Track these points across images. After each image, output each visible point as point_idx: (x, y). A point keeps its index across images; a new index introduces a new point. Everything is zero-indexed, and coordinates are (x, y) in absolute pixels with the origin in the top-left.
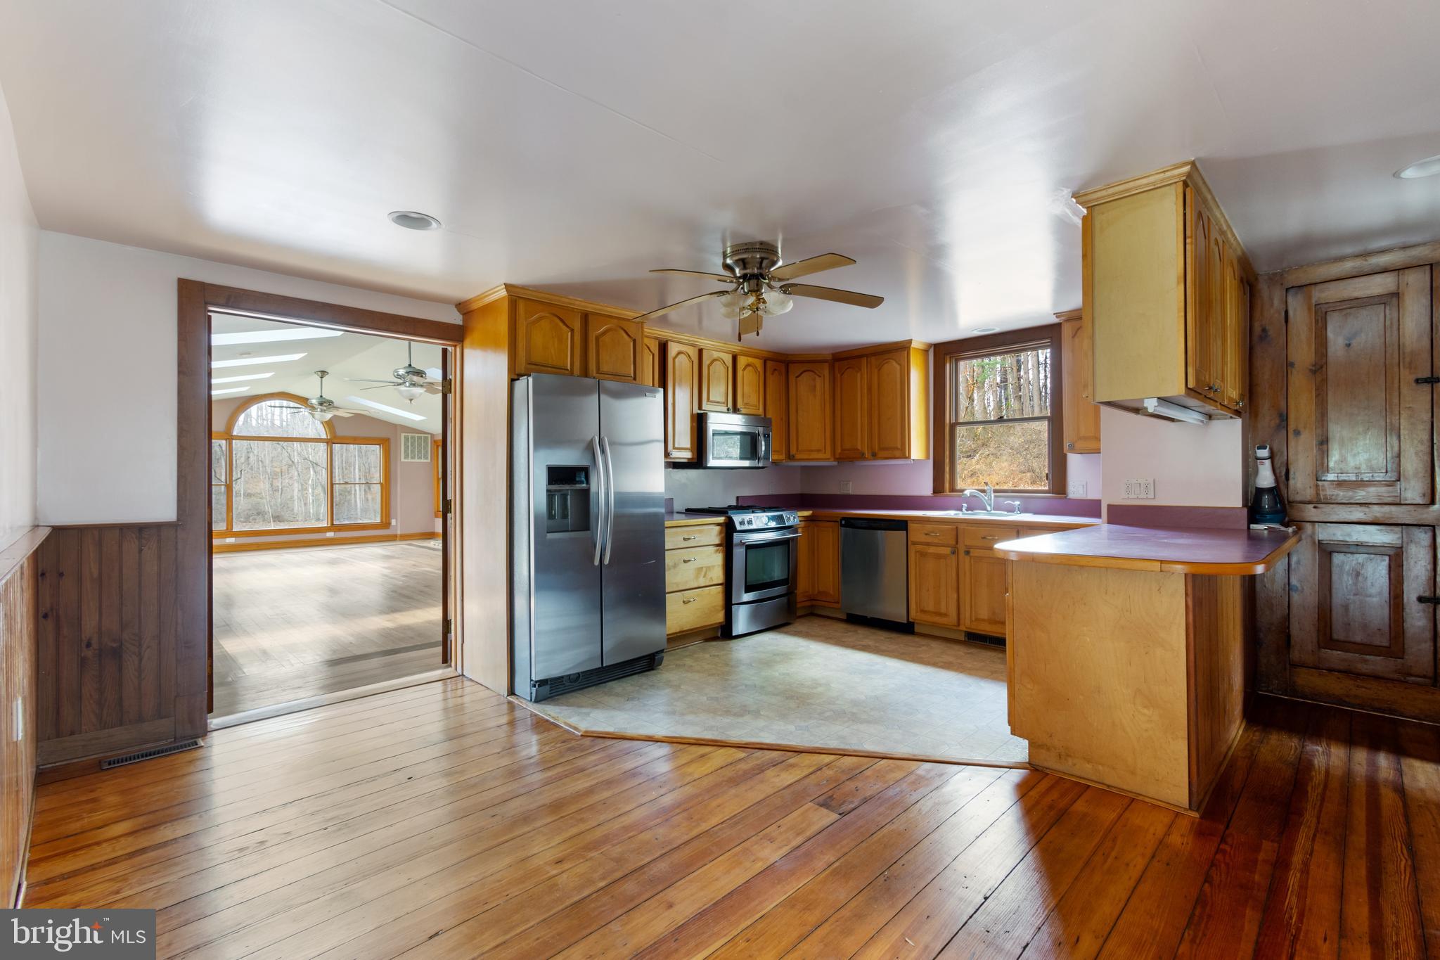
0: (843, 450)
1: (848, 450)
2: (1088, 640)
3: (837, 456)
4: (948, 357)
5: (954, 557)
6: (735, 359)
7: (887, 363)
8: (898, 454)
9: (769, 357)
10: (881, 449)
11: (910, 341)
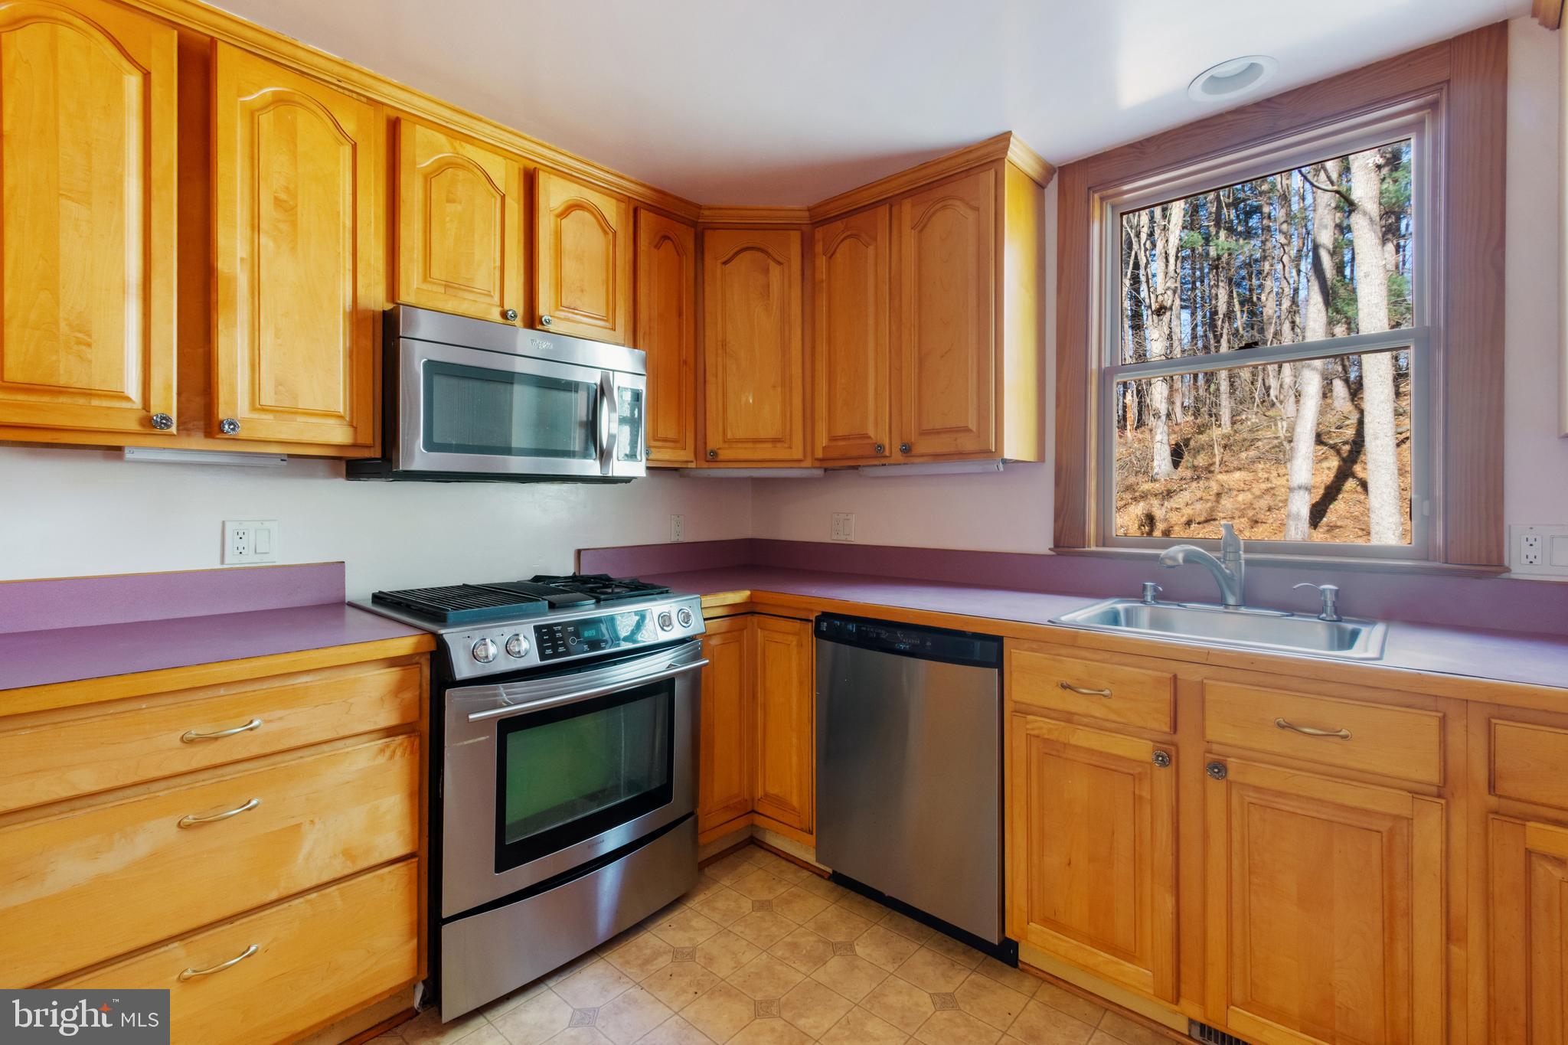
0: (833, 439)
1: (844, 438)
3: (819, 454)
4: (1097, 196)
5: (1163, 775)
6: (530, 181)
7: (944, 208)
8: (968, 444)
9: (648, 202)
10: (924, 433)
11: (1004, 139)
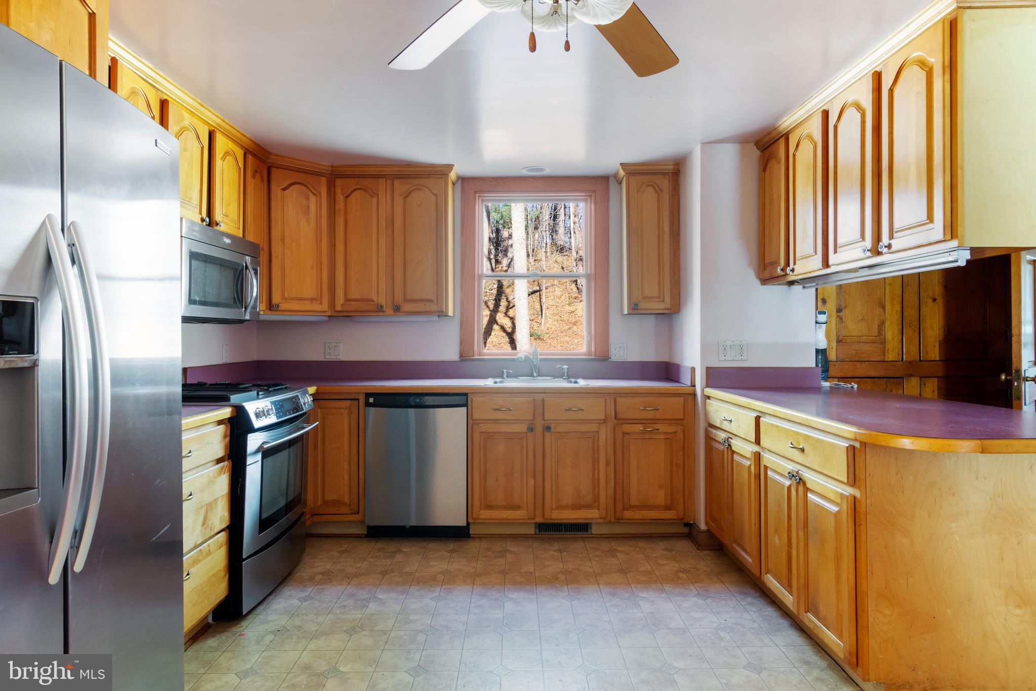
0: (347, 300)
1: (357, 301)
2: (957, 538)
3: (339, 308)
4: (477, 196)
6: (211, 135)
7: (418, 189)
8: (432, 307)
9: (250, 149)
10: (406, 301)
11: (450, 167)
